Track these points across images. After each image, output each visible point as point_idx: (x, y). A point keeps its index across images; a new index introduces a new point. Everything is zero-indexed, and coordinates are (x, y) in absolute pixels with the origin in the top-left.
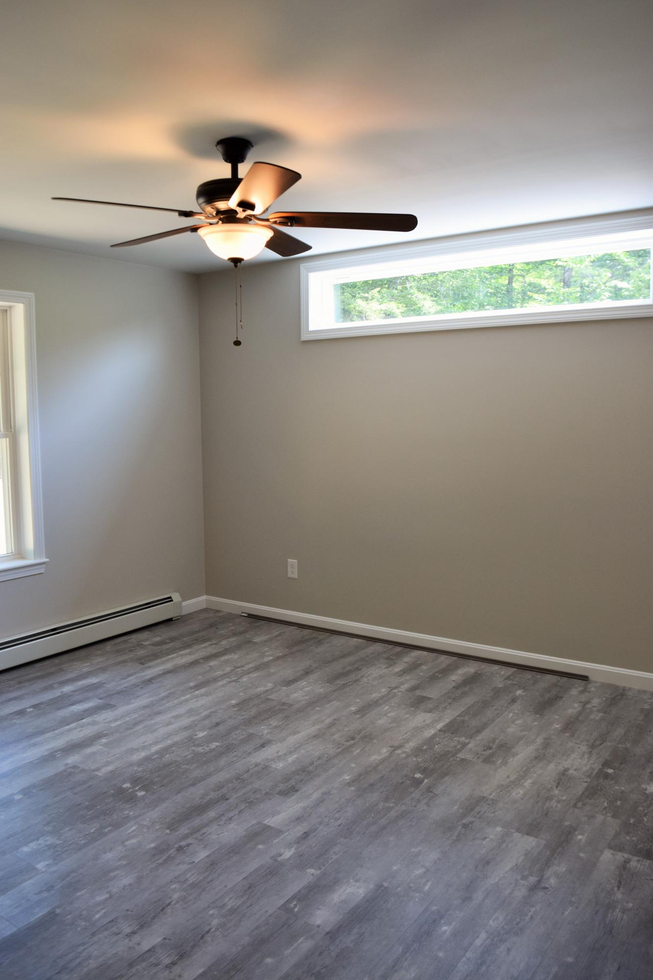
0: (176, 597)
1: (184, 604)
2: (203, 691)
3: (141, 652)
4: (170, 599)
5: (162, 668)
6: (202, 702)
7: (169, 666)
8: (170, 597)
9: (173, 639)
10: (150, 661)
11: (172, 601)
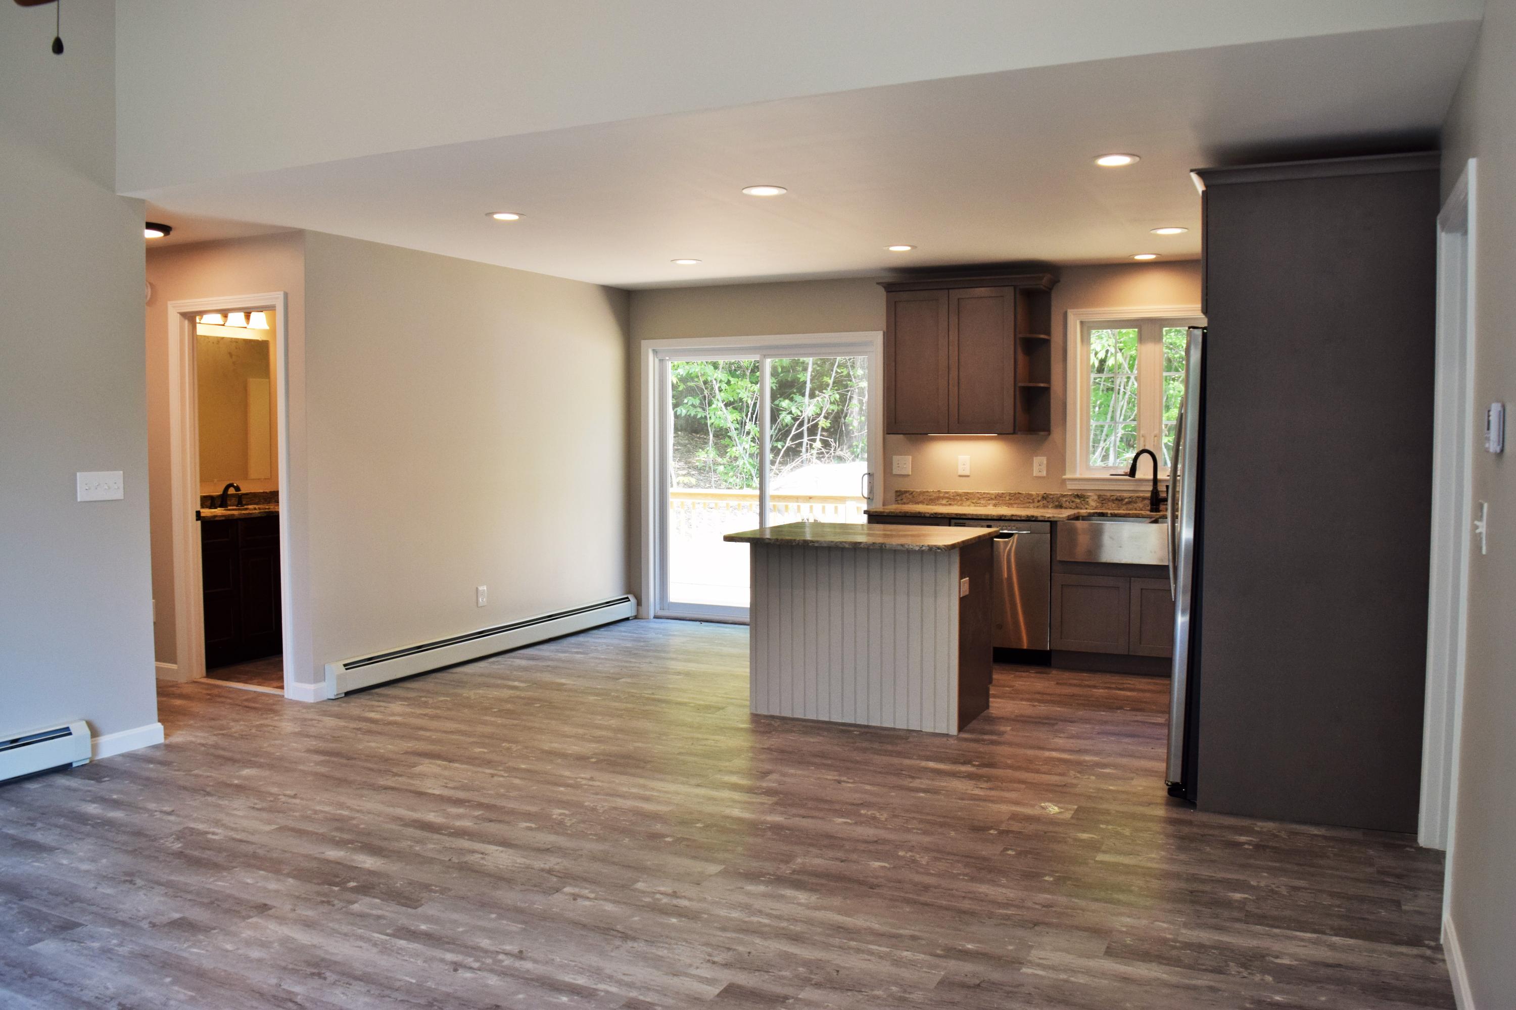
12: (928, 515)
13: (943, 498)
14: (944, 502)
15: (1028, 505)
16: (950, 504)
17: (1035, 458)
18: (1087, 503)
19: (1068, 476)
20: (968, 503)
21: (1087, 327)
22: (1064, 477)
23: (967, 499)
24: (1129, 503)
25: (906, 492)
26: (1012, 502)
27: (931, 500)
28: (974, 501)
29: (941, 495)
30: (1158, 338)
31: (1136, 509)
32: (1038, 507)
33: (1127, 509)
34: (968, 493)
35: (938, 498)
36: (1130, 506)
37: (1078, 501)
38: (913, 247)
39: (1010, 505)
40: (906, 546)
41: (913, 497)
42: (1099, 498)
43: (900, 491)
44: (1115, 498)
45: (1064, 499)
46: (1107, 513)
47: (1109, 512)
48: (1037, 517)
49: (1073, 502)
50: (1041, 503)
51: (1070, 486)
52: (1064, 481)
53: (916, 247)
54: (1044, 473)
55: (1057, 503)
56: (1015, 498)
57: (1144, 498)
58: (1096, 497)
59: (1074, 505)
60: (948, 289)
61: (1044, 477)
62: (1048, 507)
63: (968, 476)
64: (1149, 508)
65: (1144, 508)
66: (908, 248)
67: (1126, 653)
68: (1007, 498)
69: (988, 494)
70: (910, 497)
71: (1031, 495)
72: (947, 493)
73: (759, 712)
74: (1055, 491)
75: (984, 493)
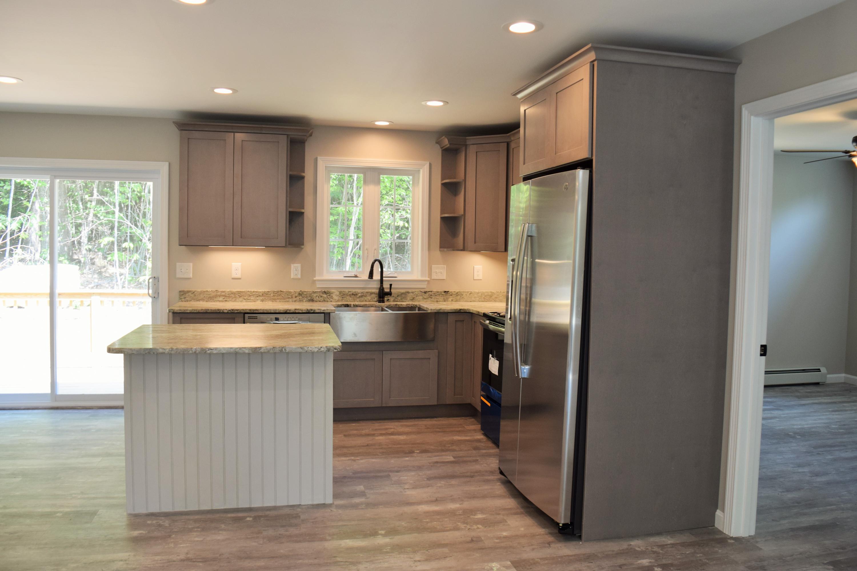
0: (823, 370)
1: (828, 376)
2: (837, 413)
3: (798, 394)
4: (819, 370)
5: (812, 401)
6: (836, 417)
7: (816, 401)
8: (819, 369)
9: (818, 392)
10: (804, 398)
11: (820, 371)
12: (226, 311)
13: (220, 296)
14: (221, 299)
15: (288, 300)
16: (226, 301)
17: (292, 265)
18: (332, 297)
19: (317, 278)
20: (241, 299)
21: (329, 170)
22: (315, 279)
23: (240, 297)
24: (362, 296)
25: (188, 292)
26: (275, 297)
27: (210, 297)
28: (245, 298)
29: (219, 294)
30: (378, 182)
31: (366, 301)
32: (295, 301)
33: (360, 301)
34: (241, 292)
35: (216, 296)
36: (362, 299)
37: (325, 296)
38: (235, 91)
39: (274, 300)
40: (306, 349)
41: (195, 296)
42: (340, 294)
43: (183, 291)
44: (351, 293)
45: (315, 295)
46: (351, 305)
47: (352, 303)
48: (315, 310)
49: (321, 297)
50: (298, 298)
51: (319, 285)
52: (314, 282)
53: (237, 91)
54: (299, 276)
55: (310, 298)
56: (278, 295)
57: (372, 293)
58: (338, 293)
59: (322, 299)
60: (234, 132)
61: (299, 279)
62: (303, 301)
63: (240, 279)
64: (376, 299)
65: (373, 301)
66: (230, 92)
67: (380, 405)
68: (272, 295)
69: (256, 292)
70: (192, 295)
71: (290, 292)
72: (224, 292)
73: (137, 512)
74: (307, 289)
75: (254, 292)
